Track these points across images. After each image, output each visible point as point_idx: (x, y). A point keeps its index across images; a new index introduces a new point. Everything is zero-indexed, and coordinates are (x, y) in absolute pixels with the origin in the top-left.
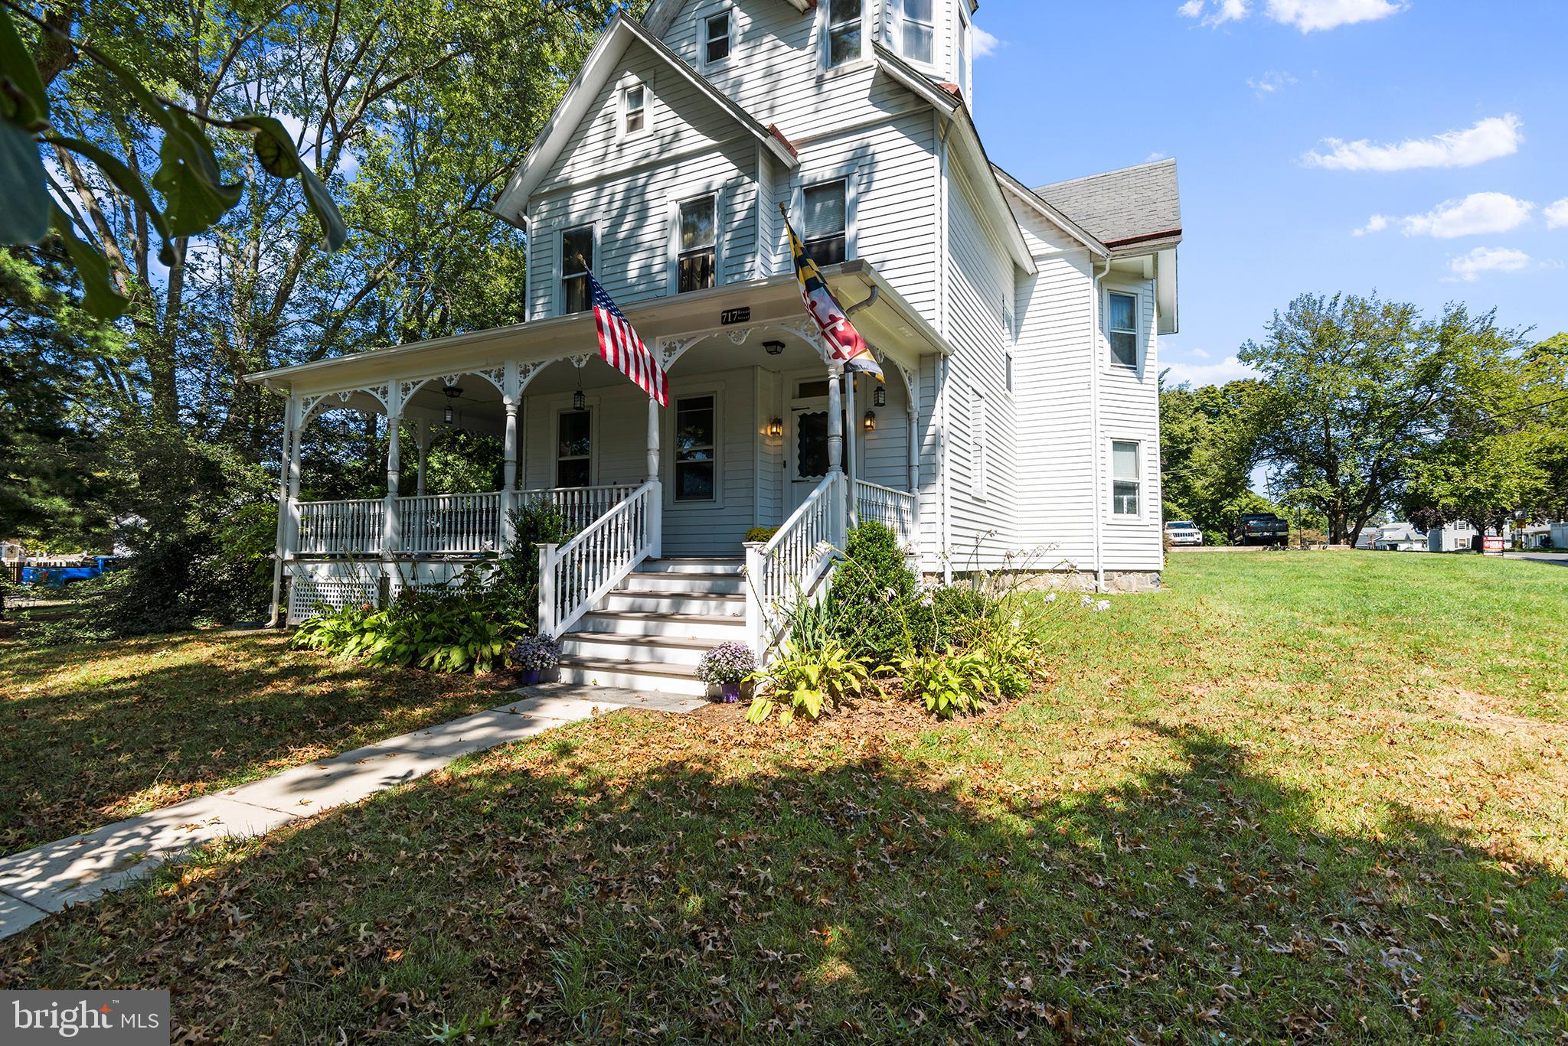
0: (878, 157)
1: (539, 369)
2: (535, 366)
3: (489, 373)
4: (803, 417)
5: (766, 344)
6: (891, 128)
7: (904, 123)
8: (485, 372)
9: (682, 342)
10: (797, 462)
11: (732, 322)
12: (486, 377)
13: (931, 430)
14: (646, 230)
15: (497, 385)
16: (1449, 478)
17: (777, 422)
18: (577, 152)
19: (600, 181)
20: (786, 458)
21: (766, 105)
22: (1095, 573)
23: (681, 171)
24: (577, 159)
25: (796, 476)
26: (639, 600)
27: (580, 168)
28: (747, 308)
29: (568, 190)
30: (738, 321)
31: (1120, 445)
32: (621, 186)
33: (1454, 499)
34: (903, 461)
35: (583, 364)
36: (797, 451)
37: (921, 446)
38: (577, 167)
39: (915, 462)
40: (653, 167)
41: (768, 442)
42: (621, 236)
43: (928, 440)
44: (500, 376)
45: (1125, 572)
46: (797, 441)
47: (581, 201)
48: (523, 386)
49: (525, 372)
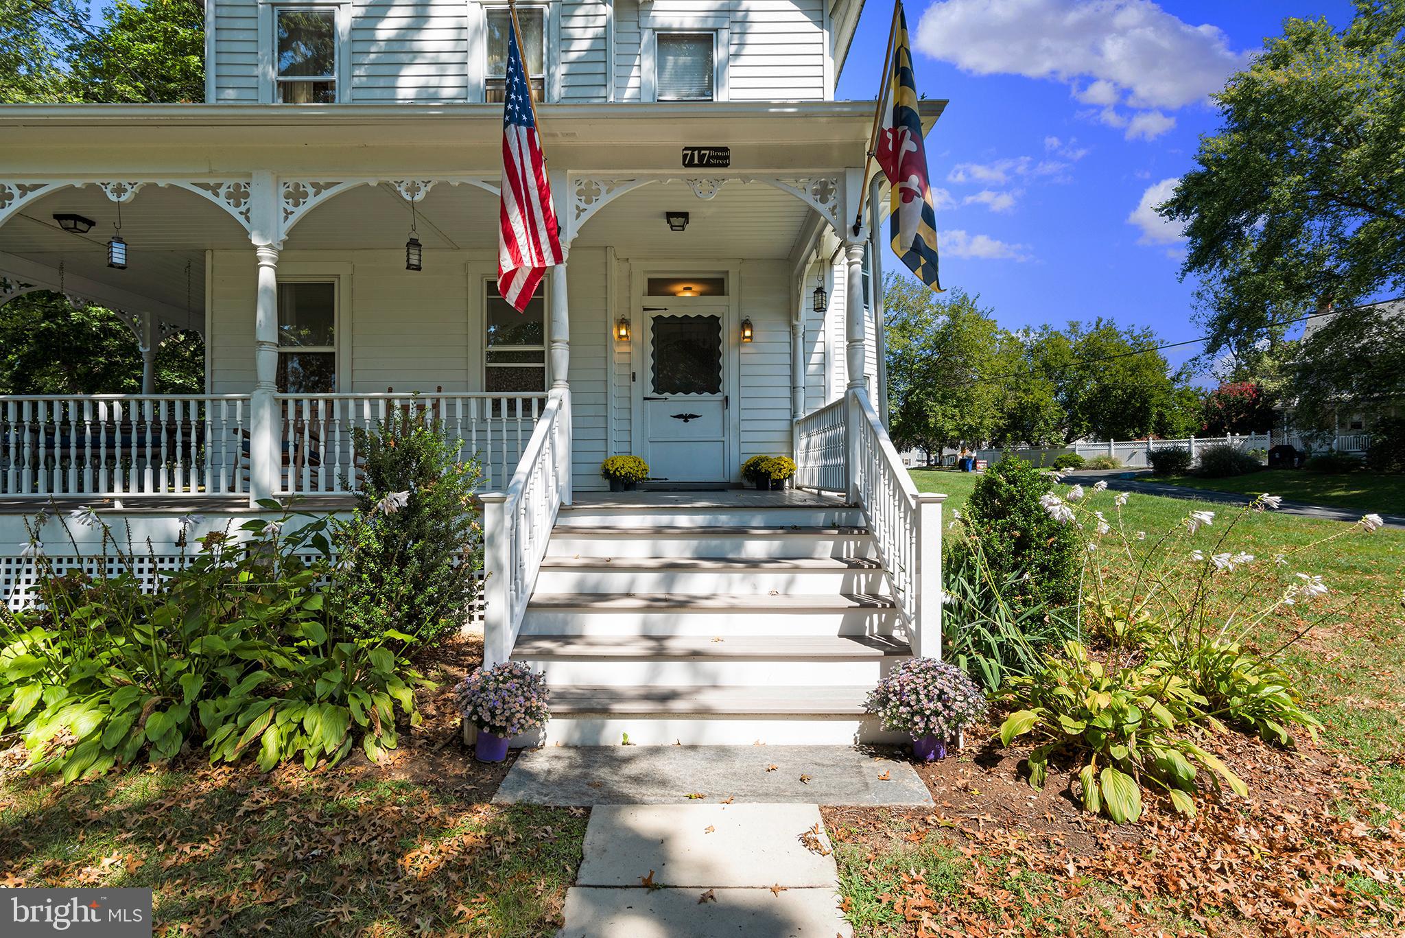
1: (326, 194)
2: (318, 188)
3: (215, 189)
4: (657, 319)
5: (670, 215)
8: (205, 187)
9: (611, 185)
10: (650, 375)
11: (701, 165)
12: (208, 195)
13: (819, 347)
15: (234, 211)
16: (953, 417)
17: (624, 322)
20: (636, 368)
25: (649, 390)
26: (593, 577)
28: (726, 149)
30: (708, 165)
33: (957, 432)
34: (786, 382)
35: (419, 197)
36: (651, 362)
37: (806, 364)
39: (801, 383)
41: (615, 347)
43: (816, 358)
44: (238, 195)
46: (650, 348)
48: (292, 220)
49: (297, 196)
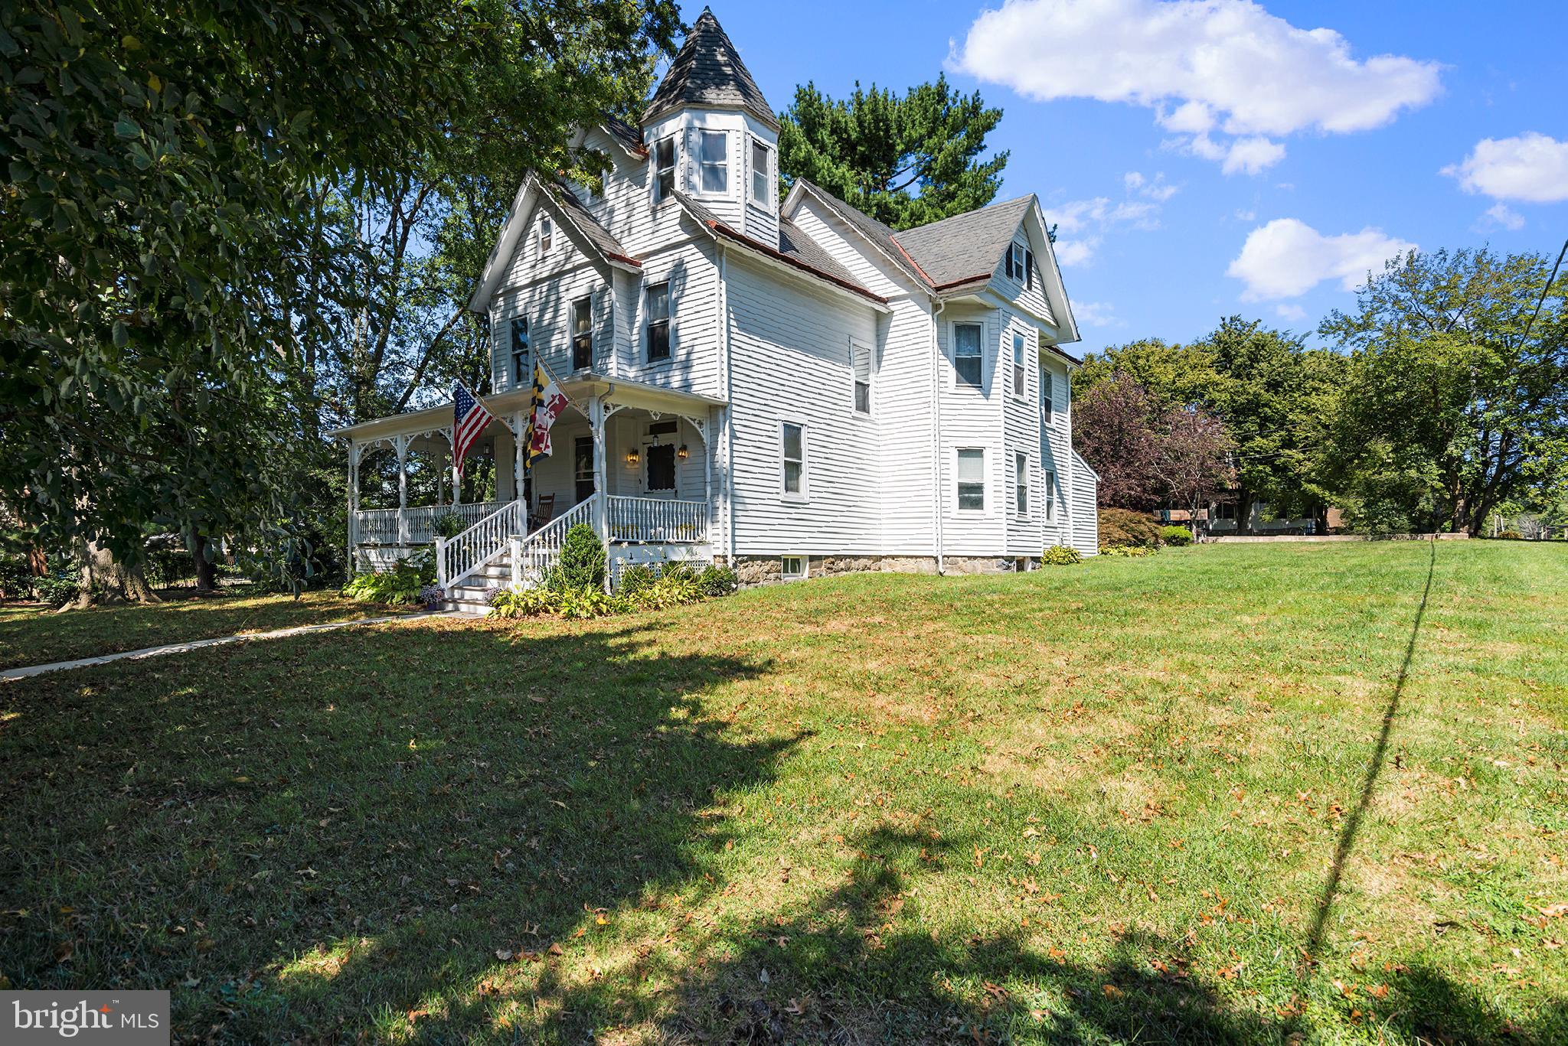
0: (688, 266)
4: (649, 448)
6: (692, 246)
7: (699, 243)
10: (647, 480)
14: (559, 319)
17: (635, 452)
18: (517, 264)
19: (534, 283)
21: (627, 227)
22: (936, 559)
23: (578, 277)
24: (519, 269)
25: (646, 488)
27: (521, 275)
29: (513, 291)
31: (964, 452)
32: (545, 287)
36: (647, 473)
38: (520, 274)
40: (561, 274)
41: (628, 466)
42: (546, 323)
45: (970, 558)
46: (647, 465)
47: (524, 296)
